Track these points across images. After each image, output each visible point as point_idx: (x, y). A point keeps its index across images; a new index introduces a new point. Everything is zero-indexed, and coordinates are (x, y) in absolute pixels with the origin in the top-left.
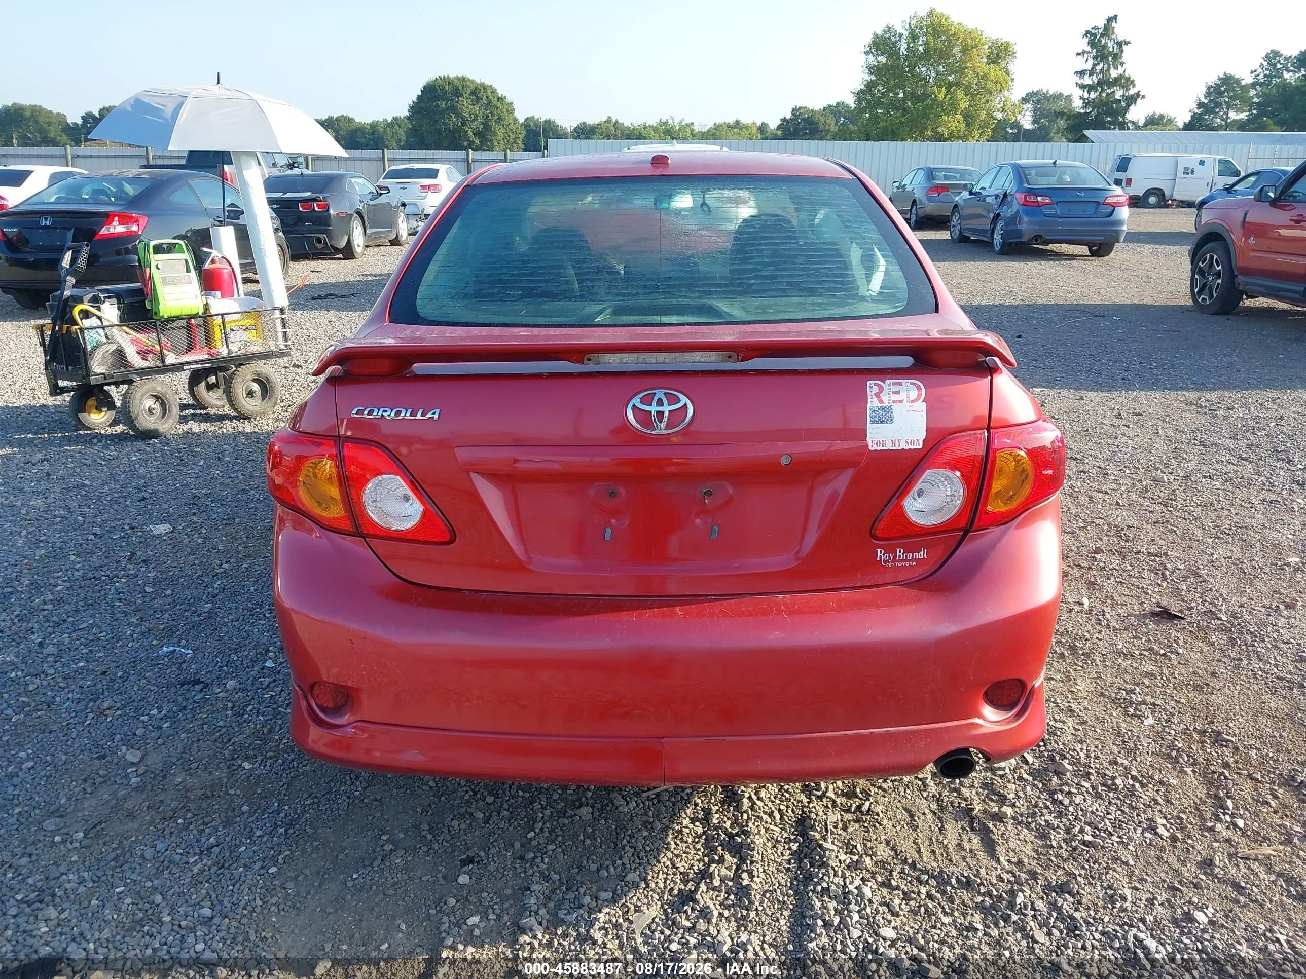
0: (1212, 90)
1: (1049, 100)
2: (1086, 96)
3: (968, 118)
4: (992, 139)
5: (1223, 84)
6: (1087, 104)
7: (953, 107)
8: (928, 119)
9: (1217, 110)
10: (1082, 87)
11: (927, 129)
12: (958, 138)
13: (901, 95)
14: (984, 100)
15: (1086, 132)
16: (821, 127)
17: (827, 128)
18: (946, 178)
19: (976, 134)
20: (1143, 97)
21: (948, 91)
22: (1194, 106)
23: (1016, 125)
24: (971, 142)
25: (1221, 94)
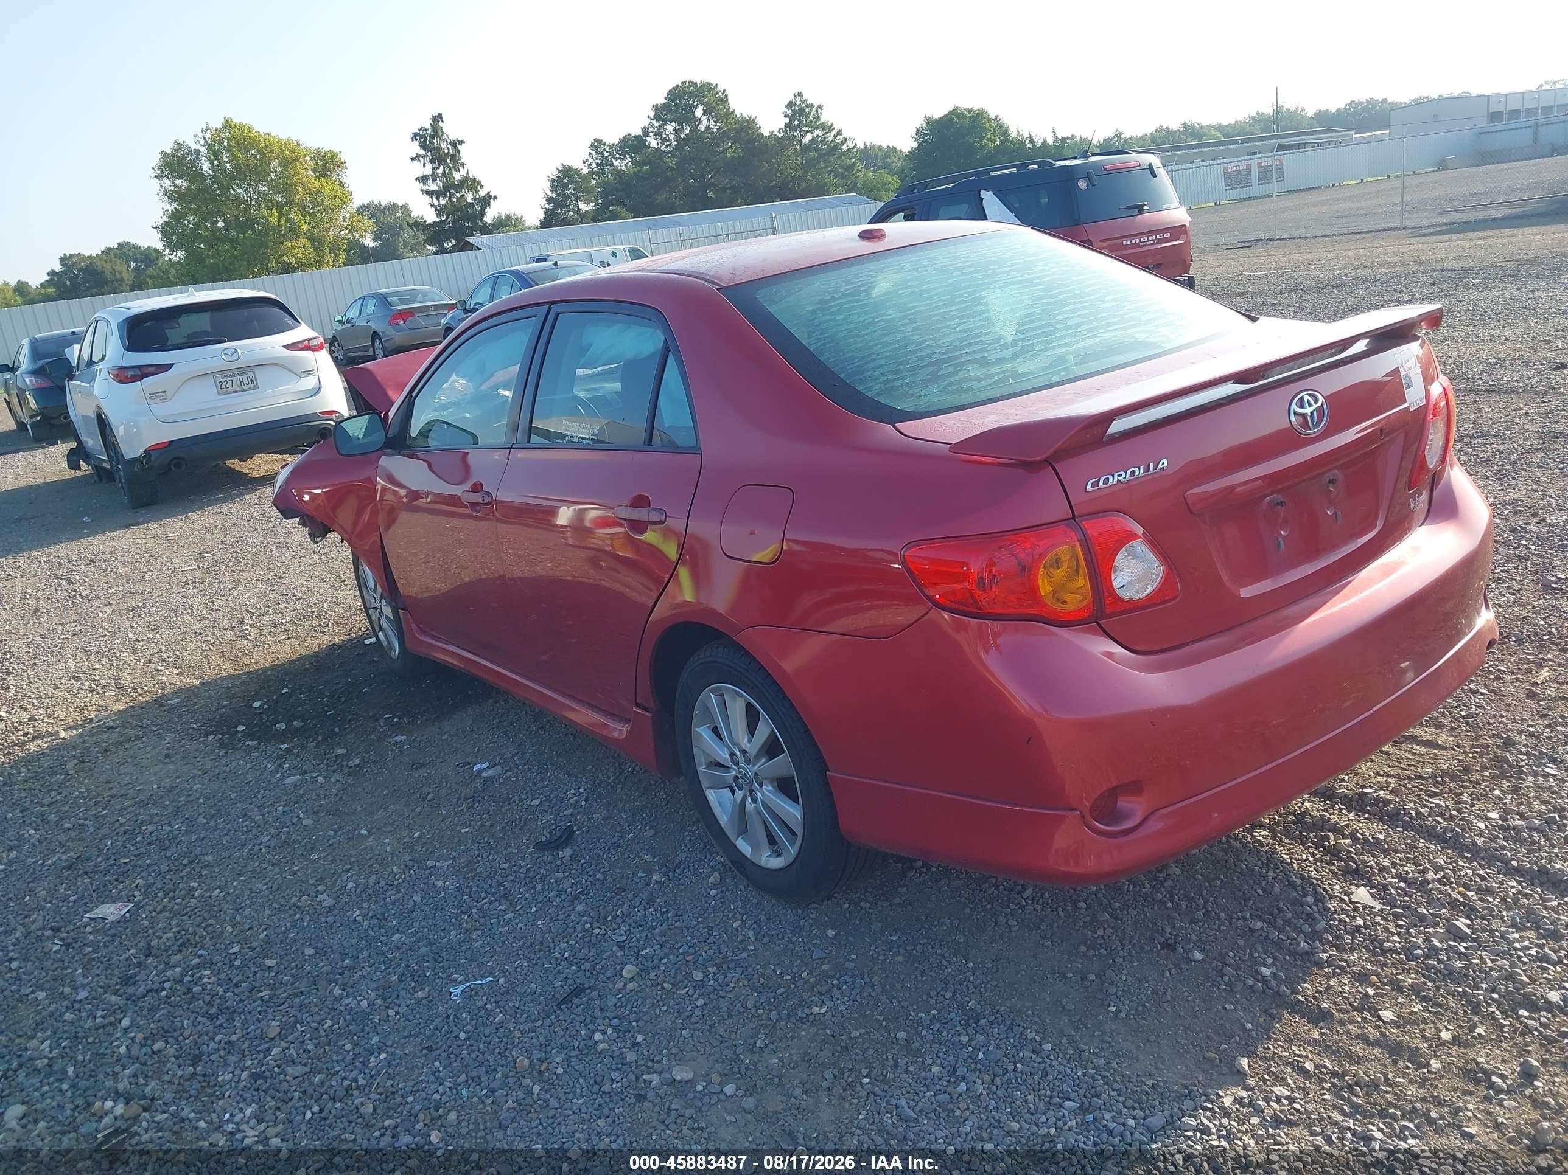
0: (555, 183)
1: (384, 213)
2: (436, 203)
3: (316, 241)
4: (348, 262)
5: (565, 176)
6: (439, 211)
7: (293, 232)
8: (267, 247)
9: (568, 203)
10: (429, 193)
11: (270, 261)
12: (310, 265)
13: (221, 224)
14: (326, 219)
15: (469, 239)
16: (109, 277)
17: (118, 276)
18: (403, 302)
19: (330, 258)
20: (495, 197)
21: (280, 213)
22: (544, 202)
23: (354, 244)
24: (327, 268)
25: (565, 187)
